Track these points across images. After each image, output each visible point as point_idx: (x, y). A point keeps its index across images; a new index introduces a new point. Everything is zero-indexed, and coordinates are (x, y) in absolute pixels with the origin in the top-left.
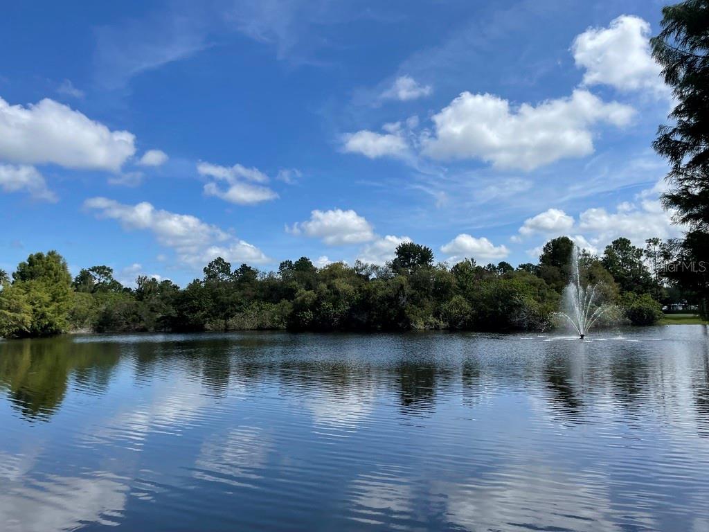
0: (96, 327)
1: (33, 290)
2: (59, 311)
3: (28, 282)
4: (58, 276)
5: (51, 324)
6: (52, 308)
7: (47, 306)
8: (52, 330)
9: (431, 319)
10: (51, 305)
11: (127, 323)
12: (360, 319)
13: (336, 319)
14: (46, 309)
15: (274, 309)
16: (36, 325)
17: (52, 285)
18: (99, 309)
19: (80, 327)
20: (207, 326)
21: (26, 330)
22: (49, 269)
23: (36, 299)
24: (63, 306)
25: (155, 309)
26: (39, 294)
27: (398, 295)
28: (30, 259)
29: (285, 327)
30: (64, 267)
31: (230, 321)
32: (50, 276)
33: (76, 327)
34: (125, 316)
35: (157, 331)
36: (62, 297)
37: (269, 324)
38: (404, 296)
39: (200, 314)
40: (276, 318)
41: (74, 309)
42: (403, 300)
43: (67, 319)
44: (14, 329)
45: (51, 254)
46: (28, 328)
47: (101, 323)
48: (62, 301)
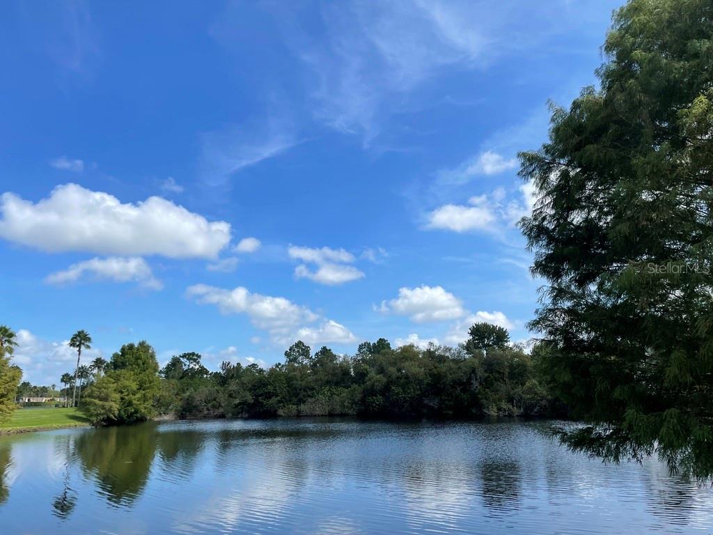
0: (180, 414)
1: (122, 379)
2: (145, 399)
3: (118, 372)
4: (146, 365)
5: (136, 412)
6: (138, 396)
7: (134, 394)
8: (137, 417)
9: (504, 405)
10: (137, 393)
11: (208, 410)
12: (431, 404)
13: (406, 405)
14: (133, 397)
15: (344, 394)
16: (122, 413)
17: (140, 373)
18: (184, 395)
19: (164, 414)
20: (281, 412)
21: (114, 418)
22: (138, 359)
23: (124, 387)
24: (149, 393)
25: (234, 395)
26: (127, 383)
27: (470, 378)
28: (123, 350)
29: (355, 413)
30: (152, 356)
31: (302, 407)
32: (138, 365)
33: (161, 414)
34: (206, 402)
35: (235, 417)
36: (148, 385)
37: (338, 410)
38: (476, 379)
39: (274, 400)
40: (346, 404)
41: (160, 396)
42: (476, 384)
43: (153, 406)
44: (102, 417)
45: (142, 344)
46: (115, 417)
47: (184, 410)
48: (148, 388)
